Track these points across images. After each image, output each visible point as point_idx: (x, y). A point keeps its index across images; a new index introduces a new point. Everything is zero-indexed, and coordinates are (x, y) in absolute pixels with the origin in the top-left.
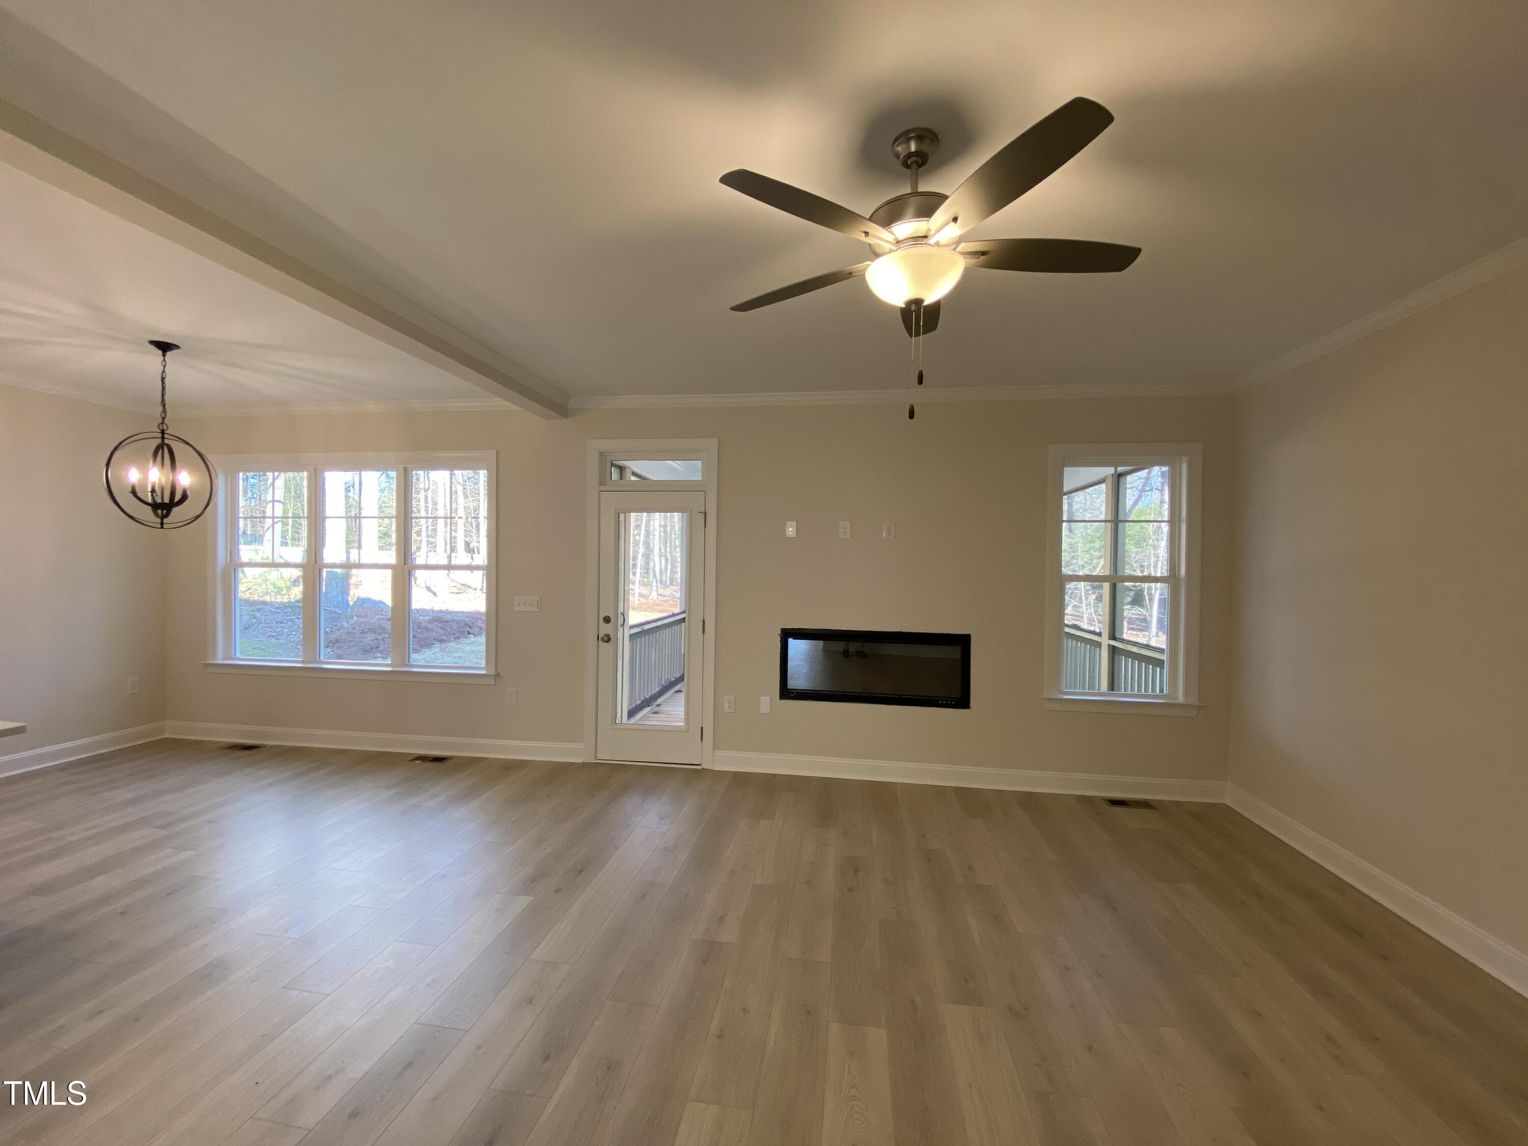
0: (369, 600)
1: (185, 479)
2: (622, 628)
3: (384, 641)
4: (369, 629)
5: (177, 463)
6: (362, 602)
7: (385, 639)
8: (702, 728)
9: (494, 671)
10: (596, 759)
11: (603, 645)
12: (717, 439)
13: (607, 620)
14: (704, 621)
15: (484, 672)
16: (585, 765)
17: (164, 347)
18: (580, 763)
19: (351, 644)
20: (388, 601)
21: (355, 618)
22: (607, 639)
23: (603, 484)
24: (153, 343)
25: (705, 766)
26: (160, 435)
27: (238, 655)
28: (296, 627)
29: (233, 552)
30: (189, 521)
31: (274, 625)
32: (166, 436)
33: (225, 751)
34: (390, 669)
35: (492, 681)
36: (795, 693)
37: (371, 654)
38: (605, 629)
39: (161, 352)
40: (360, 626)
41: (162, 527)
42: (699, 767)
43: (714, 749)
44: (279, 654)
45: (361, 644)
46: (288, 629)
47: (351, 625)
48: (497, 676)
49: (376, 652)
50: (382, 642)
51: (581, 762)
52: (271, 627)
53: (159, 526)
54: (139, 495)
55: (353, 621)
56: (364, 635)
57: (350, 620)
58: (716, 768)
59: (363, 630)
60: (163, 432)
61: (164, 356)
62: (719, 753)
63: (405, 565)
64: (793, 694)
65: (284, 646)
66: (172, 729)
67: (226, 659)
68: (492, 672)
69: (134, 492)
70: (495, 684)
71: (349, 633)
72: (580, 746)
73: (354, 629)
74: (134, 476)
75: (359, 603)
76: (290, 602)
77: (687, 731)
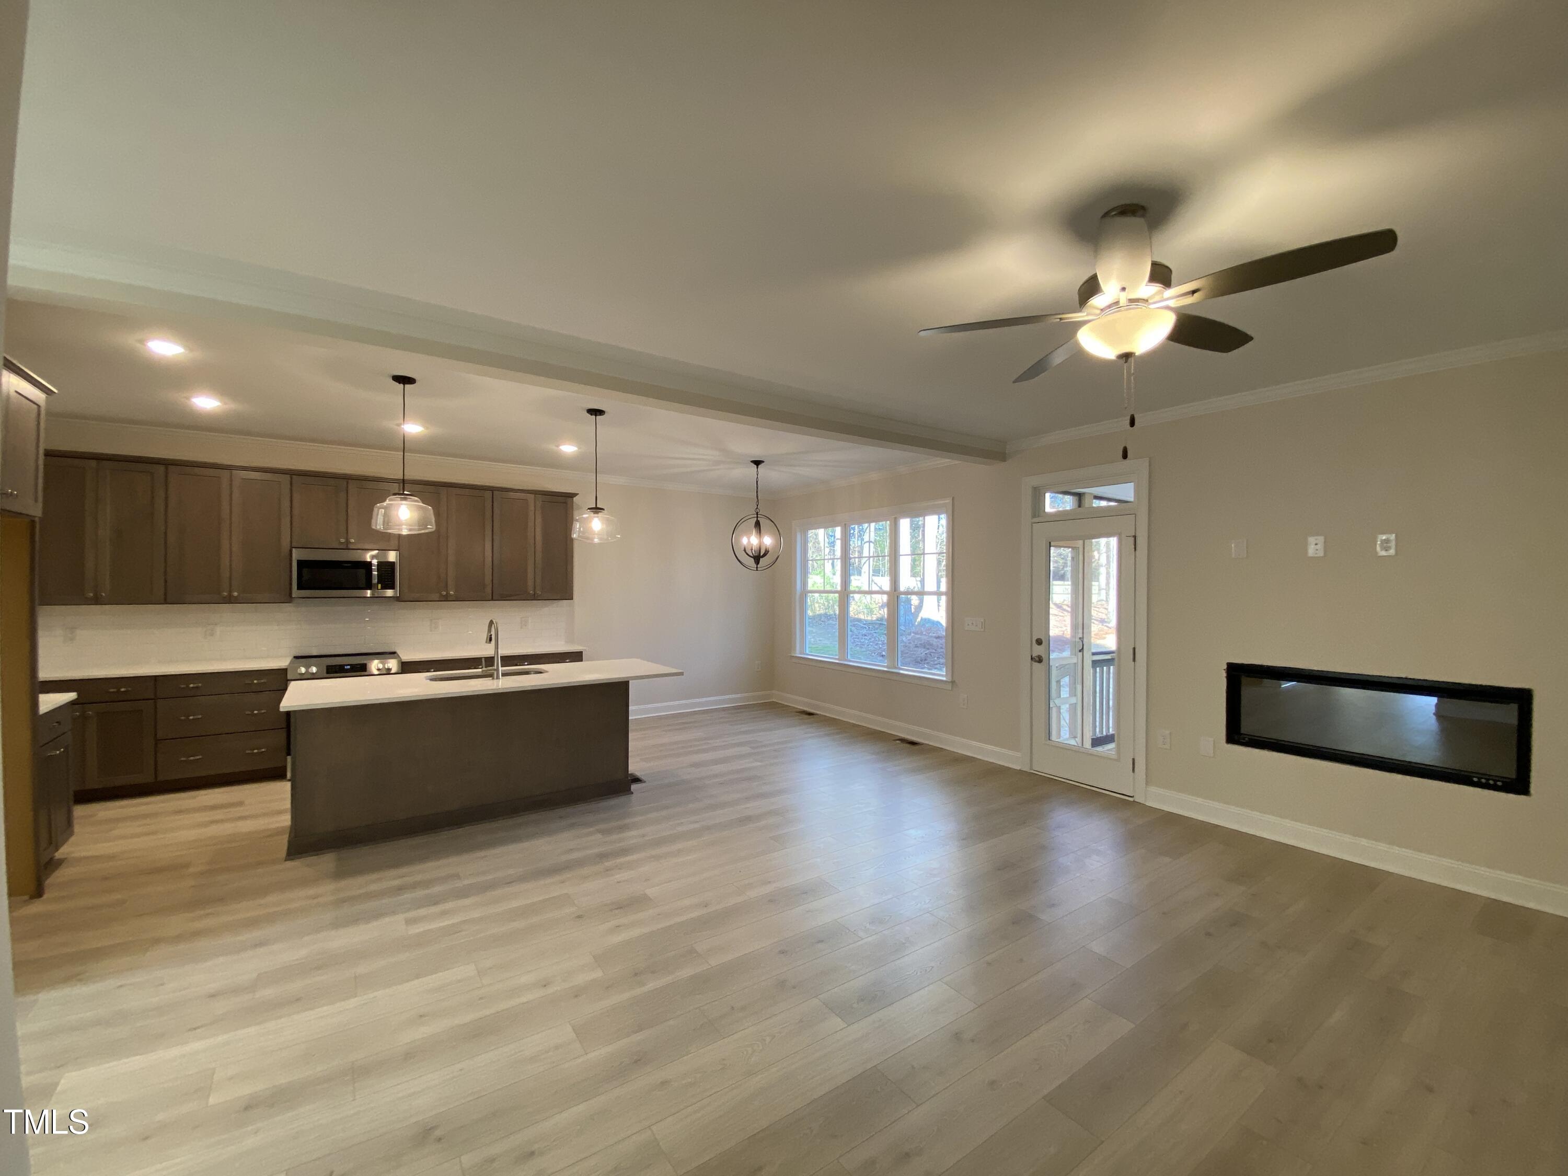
0: (929, 620)
1: (768, 541)
2: (1081, 653)
3: (931, 655)
4: (920, 644)
5: (762, 532)
6: (926, 621)
7: (932, 654)
8: (1134, 760)
9: (951, 678)
10: (1031, 769)
11: (1036, 665)
12: (1148, 458)
13: (1039, 642)
14: (1134, 649)
15: (944, 679)
16: (1021, 772)
17: (757, 463)
18: (1017, 770)
19: (906, 655)
20: (943, 621)
21: (912, 634)
22: (1040, 660)
23: (1037, 515)
24: (752, 462)
25: (1138, 799)
26: (756, 516)
27: (807, 652)
28: (873, 639)
29: (805, 584)
30: (768, 566)
31: (860, 637)
32: (759, 516)
33: (798, 714)
34: (885, 669)
35: (949, 687)
36: (1247, 739)
37: (921, 665)
38: (1038, 650)
39: (756, 466)
40: (914, 642)
41: (757, 570)
42: (1131, 799)
43: (1147, 783)
44: (860, 658)
45: (913, 656)
46: (868, 640)
47: (909, 640)
48: (953, 682)
49: (924, 664)
50: (929, 656)
51: (1019, 769)
52: (858, 638)
53: (756, 569)
54: (747, 551)
55: (909, 637)
56: (916, 649)
57: (907, 636)
58: (1149, 804)
59: (916, 645)
60: (757, 514)
61: (757, 468)
62: (1153, 789)
63: (895, 591)
64: (1244, 740)
65: (865, 653)
66: (777, 696)
67: (801, 654)
68: (950, 679)
69: (745, 550)
70: (952, 690)
71: (906, 646)
72: (1019, 754)
73: (910, 643)
74: (745, 541)
75: (922, 624)
76: (872, 621)
77: (1118, 760)
